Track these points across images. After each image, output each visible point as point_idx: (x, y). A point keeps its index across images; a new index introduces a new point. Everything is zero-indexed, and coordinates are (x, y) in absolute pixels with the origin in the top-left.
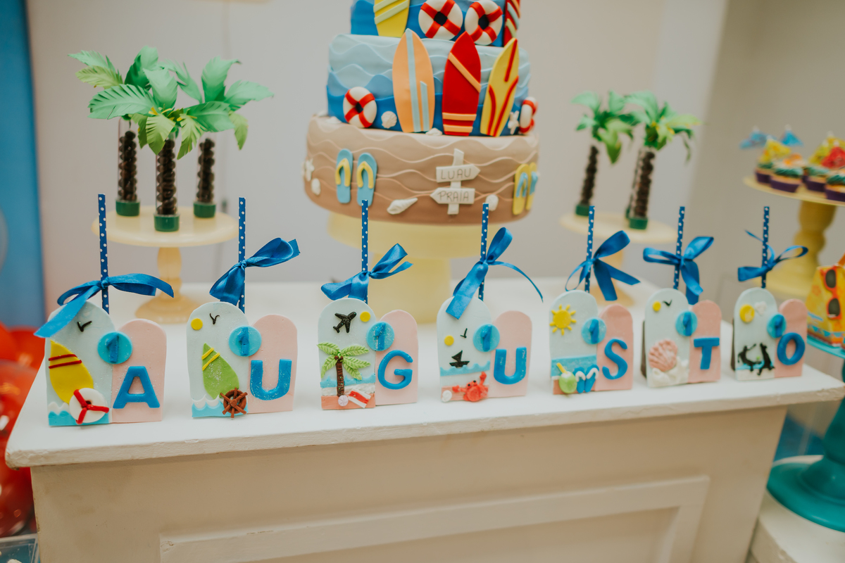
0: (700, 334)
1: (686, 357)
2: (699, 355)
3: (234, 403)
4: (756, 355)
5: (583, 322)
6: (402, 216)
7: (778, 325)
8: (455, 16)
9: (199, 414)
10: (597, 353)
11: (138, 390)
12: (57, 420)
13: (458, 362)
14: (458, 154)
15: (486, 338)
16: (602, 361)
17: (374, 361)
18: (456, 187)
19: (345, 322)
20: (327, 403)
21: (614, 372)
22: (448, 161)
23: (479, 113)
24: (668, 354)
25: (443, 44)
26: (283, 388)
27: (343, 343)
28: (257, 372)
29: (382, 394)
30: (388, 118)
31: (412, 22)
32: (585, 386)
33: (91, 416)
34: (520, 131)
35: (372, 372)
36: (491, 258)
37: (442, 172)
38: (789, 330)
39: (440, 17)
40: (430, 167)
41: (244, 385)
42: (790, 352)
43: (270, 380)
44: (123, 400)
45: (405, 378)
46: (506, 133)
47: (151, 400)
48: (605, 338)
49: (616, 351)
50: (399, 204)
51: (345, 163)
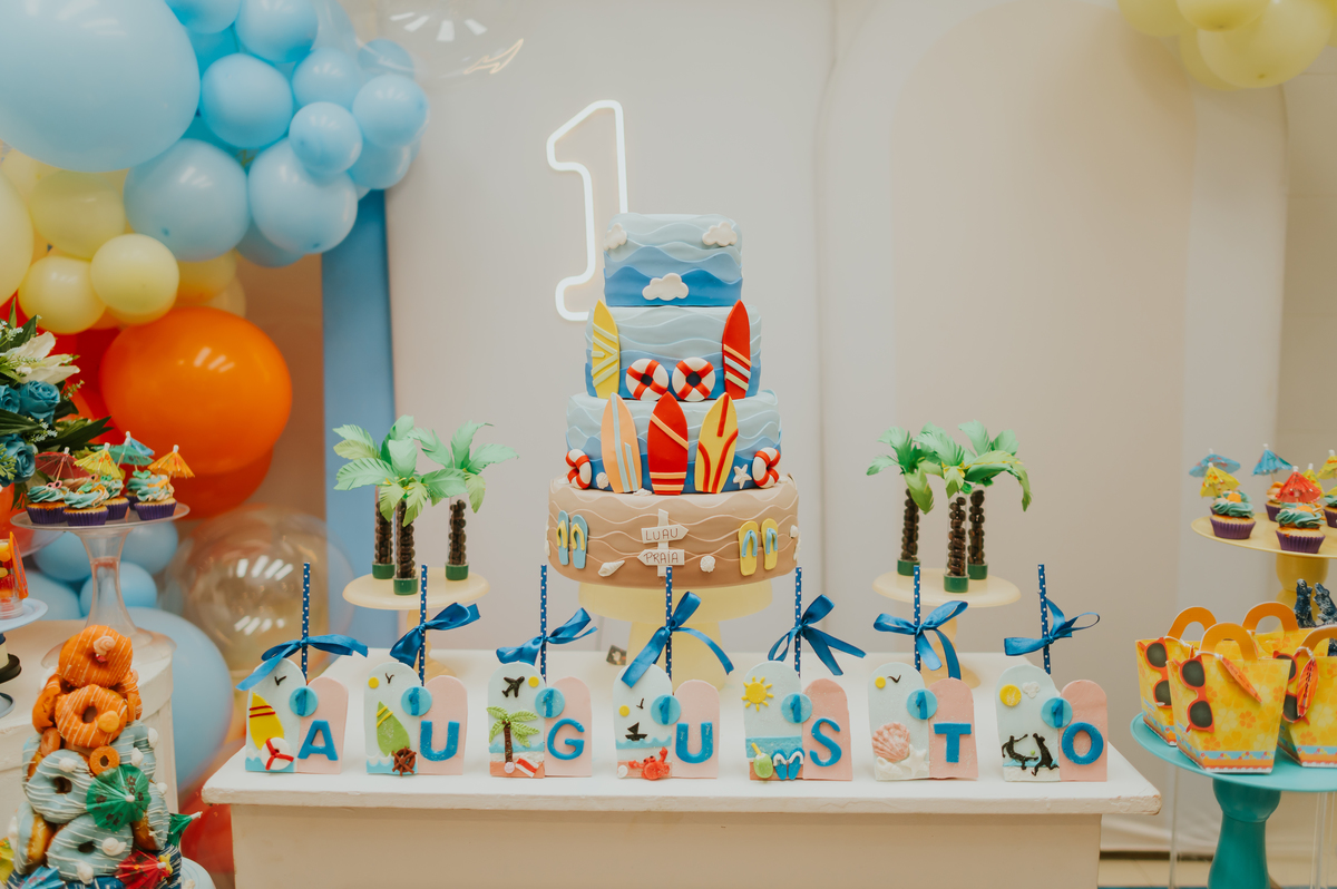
0: (945, 715)
1: (924, 746)
2: (943, 744)
3: (404, 762)
4: (1028, 748)
5: (782, 697)
6: (612, 579)
7: (1058, 711)
8: (660, 377)
9: (374, 770)
10: (802, 733)
11: (320, 743)
12: (251, 766)
13: (635, 734)
14: (663, 514)
15: (665, 709)
16: (809, 744)
17: (543, 728)
18: (663, 548)
19: (514, 686)
20: (496, 770)
21: (825, 756)
22: (654, 521)
23: (691, 469)
24: (896, 741)
25: (650, 398)
26: (451, 751)
27: (511, 707)
28: (426, 731)
29: (552, 765)
30: (601, 480)
31: (622, 390)
32: (788, 772)
33: (278, 764)
34: (754, 485)
35: (540, 739)
36: (674, 624)
37: (648, 533)
38: (1075, 718)
39: (646, 378)
40: (635, 528)
41: (415, 746)
42: (1082, 747)
43: (439, 741)
44: (307, 751)
45: (577, 748)
46: (732, 487)
47: (330, 753)
48: (813, 714)
49: (826, 732)
50: (609, 567)
51: (562, 525)
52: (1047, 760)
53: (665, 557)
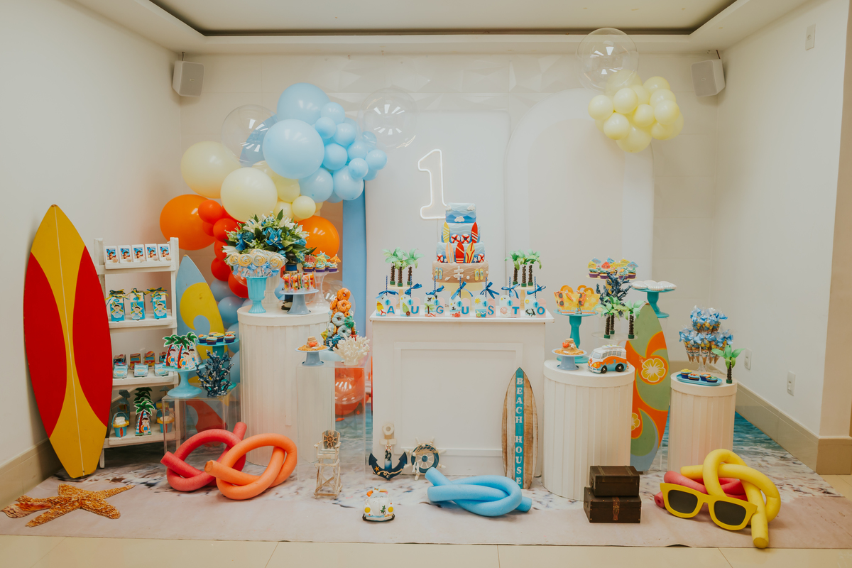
0: (515, 305)
1: (510, 311)
2: (514, 310)
3: (408, 314)
4: (530, 311)
5: (483, 301)
6: (448, 281)
7: (536, 304)
8: (458, 238)
9: (401, 315)
10: (486, 308)
11: (391, 310)
12: (377, 315)
13: (453, 309)
14: (459, 267)
15: (459, 303)
16: (488, 311)
17: (436, 307)
18: (459, 274)
19: (430, 299)
20: (426, 315)
21: (491, 313)
22: (457, 269)
23: (465, 258)
24: (505, 310)
25: (456, 243)
26: (417, 312)
27: (429, 303)
28: (412, 308)
29: (437, 314)
30: (445, 260)
31: (450, 241)
32: (484, 316)
33: (383, 314)
34: (478, 262)
35: (435, 309)
36: (461, 288)
37: (456, 271)
38: (539, 306)
39: (455, 239)
40: (453, 270)
41: (410, 311)
42: (541, 311)
43: (415, 310)
44: (389, 312)
45: (442, 311)
46: (473, 262)
47: (393, 312)
48: (488, 304)
49: (491, 308)
50: (447, 278)
51: (437, 270)
52: (534, 314)
53: (458, 276)
